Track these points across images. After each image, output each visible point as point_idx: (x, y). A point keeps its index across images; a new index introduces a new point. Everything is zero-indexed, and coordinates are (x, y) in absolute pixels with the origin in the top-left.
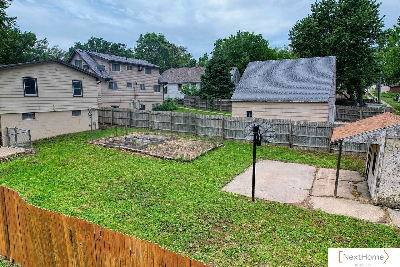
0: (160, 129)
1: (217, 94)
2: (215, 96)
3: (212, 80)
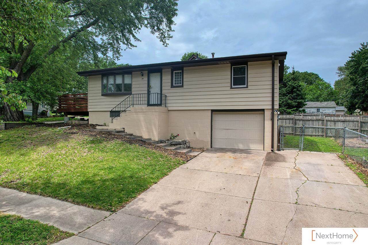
1: (295, 109)
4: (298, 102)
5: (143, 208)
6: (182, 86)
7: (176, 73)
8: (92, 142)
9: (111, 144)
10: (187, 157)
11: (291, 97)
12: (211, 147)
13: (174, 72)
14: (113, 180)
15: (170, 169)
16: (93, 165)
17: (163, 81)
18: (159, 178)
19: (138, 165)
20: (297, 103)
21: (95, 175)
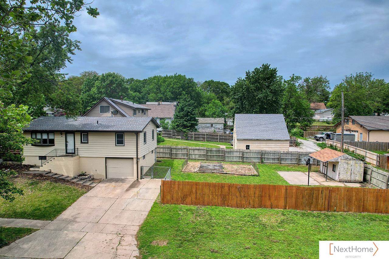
0: (197, 158)
1: (189, 128)
2: (188, 130)
3: (184, 118)
4: (192, 123)
5: (64, 218)
6: (88, 143)
7: (83, 134)
8: (32, 184)
9: (44, 184)
10: (89, 188)
11: (187, 119)
12: (106, 178)
13: (82, 134)
14: (50, 207)
15: (78, 197)
16: (37, 200)
17: (75, 139)
18: (72, 203)
19: (62, 197)
20: (190, 124)
21: (39, 205)
